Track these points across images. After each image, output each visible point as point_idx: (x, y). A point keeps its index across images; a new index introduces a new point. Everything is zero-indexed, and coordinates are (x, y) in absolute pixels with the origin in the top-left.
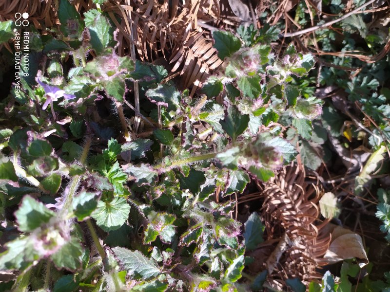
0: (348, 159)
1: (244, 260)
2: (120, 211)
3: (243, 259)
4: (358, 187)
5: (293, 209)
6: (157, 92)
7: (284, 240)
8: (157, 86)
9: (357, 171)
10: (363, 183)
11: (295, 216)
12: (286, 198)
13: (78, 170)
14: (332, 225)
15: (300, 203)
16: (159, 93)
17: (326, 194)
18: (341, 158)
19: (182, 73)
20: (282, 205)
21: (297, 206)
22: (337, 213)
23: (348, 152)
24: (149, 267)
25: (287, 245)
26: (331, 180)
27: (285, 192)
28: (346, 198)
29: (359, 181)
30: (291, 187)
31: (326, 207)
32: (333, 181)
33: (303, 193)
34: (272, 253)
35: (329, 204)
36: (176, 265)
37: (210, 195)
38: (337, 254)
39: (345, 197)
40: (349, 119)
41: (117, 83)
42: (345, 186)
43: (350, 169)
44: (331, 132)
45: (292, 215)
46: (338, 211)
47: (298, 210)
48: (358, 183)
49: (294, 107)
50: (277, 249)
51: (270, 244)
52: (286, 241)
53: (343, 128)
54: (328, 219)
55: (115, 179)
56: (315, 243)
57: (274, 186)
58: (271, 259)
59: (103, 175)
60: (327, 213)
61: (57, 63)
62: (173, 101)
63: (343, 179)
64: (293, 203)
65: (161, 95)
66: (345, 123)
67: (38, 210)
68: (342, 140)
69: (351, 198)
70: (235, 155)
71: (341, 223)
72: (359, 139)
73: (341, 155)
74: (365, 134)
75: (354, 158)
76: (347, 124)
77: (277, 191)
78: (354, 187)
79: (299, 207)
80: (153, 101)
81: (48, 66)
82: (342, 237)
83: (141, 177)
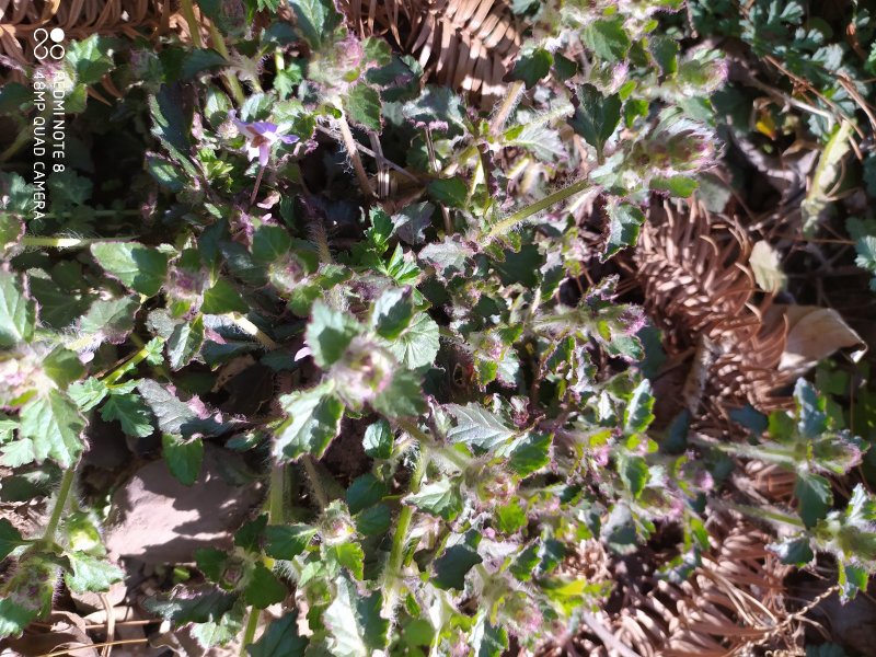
0: (778, 174)
1: (650, 388)
2: (424, 337)
3: (648, 385)
4: (808, 224)
5: (701, 292)
6: (421, 105)
7: (704, 347)
8: (419, 94)
9: (801, 192)
10: (817, 212)
11: (709, 304)
12: (682, 275)
13: (336, 275)
14: (779, 307)
15: (711, 277)
16: (425, 106)
17: (757, 244)
18: (763, 175)
19: (440, 66)
20: (679, 289)
21: (707, 285)
22: (783, 280)
23: (775, 159)
24: (494, 432)
25: (712, 354)
26: (754, 224)
27: (677, 265)
28: (792, 251)
29: (808, 209)
30: (686, 252)
31: (763, 271)
32: (759, 226)
33: (717, 252)
34: (690, 376)
35: (765, 263)
36: (537, 419)
37: (561, 283)
38: (802, 354)
39: (789, 248)
40: (763, 95)
41: (361, 97)
42: (784, 228)
43: (786, 191)
44: (733, 129)
45: (702, 304)
46: (784, 276)
47: (711, 293)
48: (807, 213)
49: (675, 75)
50: (696, 366)
51: (679, 363)
52: (708, 346)
53: (754, 115)
54: (770, 294)
55: (401, 278)
56: (757, 345)
57: (656, 258)
58: (689, 386)
59: (380, 274)
60: (767, 282)
61: (220, 95)
62: (452, 118)
63: (776, 217)
64: (698, 281)
65: (428, 111)
66: (755, 104)
67: (333, 327)
68: (757, 140)
69: (800, 249)
70: (616, 171)
71: (793, 299)
72: (787, 133)
73: (762, 168)
74: (796, 119)
75: (788, 168)
76: (759, 105)
77: (662, 265)
78: (802, 225)
79: (711, 286)
80: (421, 123)
81: (203, 104)
82: (805, 321)
83: (447, 265)
